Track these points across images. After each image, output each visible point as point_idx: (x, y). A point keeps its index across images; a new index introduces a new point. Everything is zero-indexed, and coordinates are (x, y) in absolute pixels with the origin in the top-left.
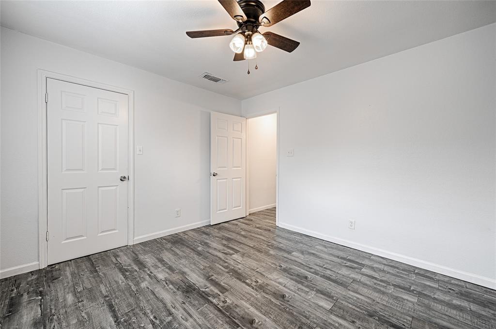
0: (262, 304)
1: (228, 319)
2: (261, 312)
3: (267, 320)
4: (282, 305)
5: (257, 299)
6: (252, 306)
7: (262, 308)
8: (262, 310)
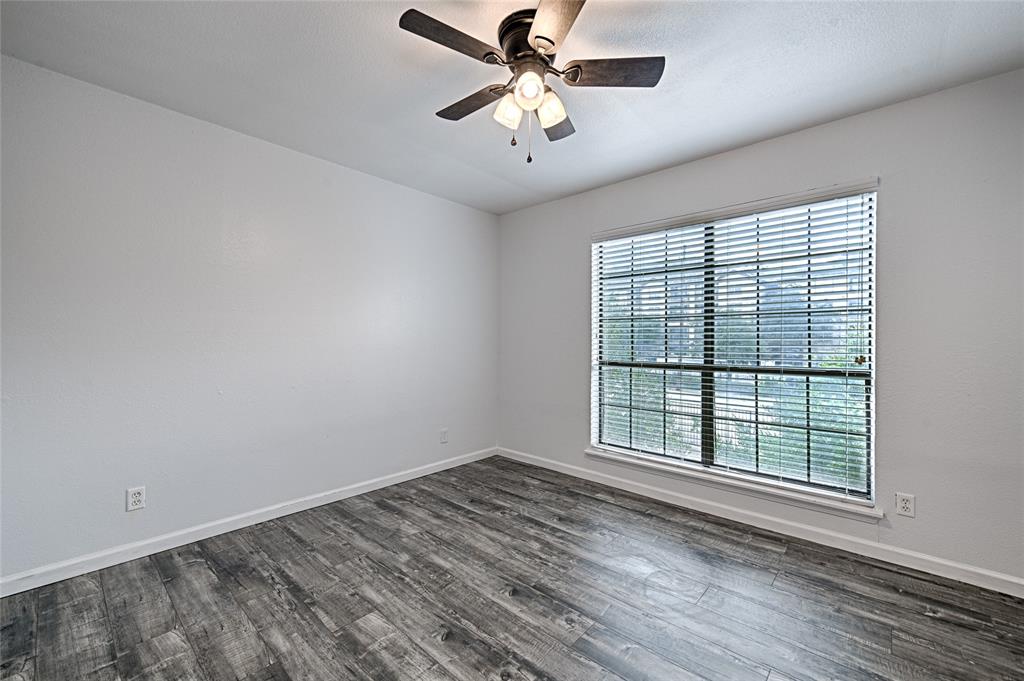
0: (497, 620)
1: (553, 594)
2: (500, 607)
3: (490, 596)
4: (457, 619)
5: (507, 629)
6: (516, 616)
7: (497, 612)
8: (496, 609)
